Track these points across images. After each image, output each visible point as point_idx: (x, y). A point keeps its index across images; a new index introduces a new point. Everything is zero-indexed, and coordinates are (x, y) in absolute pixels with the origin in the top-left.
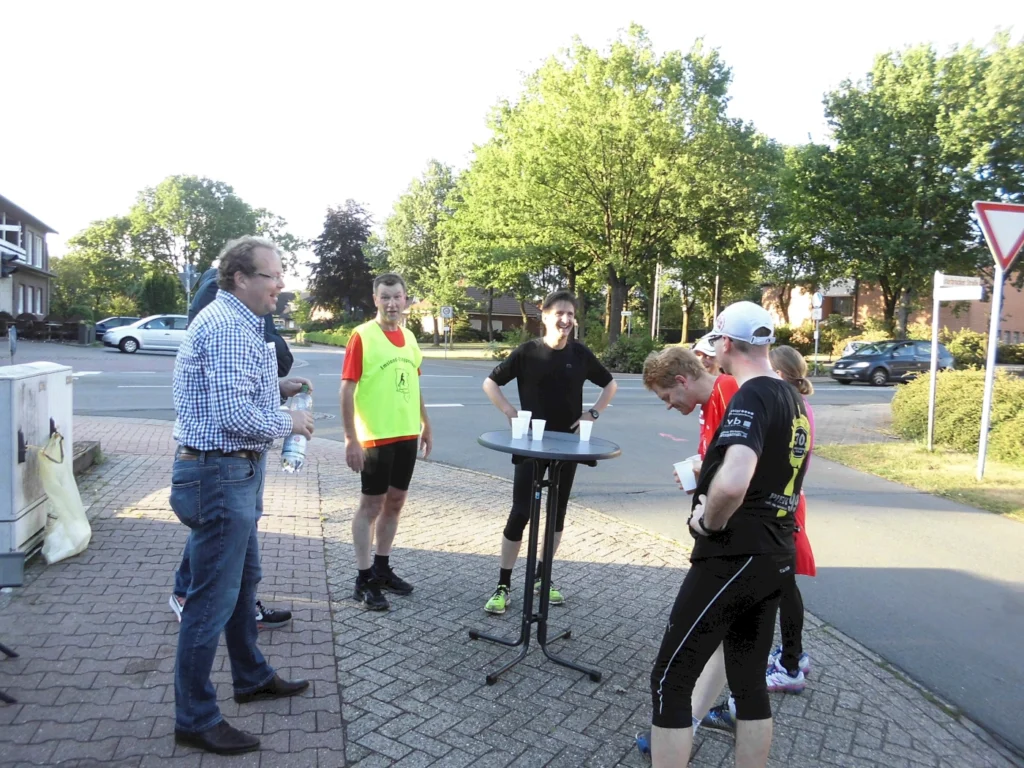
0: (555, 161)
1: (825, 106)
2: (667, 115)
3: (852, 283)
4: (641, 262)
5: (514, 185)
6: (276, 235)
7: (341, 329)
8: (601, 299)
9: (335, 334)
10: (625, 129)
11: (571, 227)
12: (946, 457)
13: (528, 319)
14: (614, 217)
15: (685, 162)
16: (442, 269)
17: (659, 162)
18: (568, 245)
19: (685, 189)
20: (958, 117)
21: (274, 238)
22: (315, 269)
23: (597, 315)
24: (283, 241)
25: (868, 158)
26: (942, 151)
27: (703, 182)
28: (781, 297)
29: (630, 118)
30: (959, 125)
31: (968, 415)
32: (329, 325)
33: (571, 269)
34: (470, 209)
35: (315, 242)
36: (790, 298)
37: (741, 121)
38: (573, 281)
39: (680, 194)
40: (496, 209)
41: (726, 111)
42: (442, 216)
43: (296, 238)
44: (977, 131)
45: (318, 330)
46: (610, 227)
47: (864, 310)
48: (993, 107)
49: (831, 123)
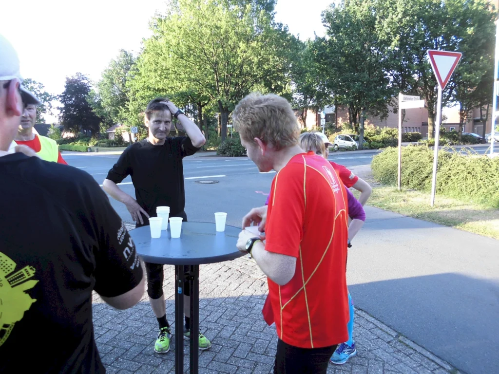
0: (188, 46)
1: (322, 17)
2: (245, 20)
3: (334, 107)
4: (235, 99)
5: (165, 59)
6: (38, 93)
7: (79, 142)
8: (215, 120)
9: (76, 145)
10: (224, 28)
11: (198, 82)
12: (408, 193)
13: (179, 131)
14: (220, 77)
15: (255, 45)
16: (131, 108)
17: (242, 45)
18: (196, 91)
19: (256, 60)
20: (385, 22)
21: (37, 95)
22: (62, 110)
23: (214, 128)
24: (43, 96)
25: (343, 43)
26: (378, 39)
27: (265, 56)
28: (302, 115)
29: (226, 22)
30: (386, 26)
31: (416, 170)
32: (72, 140)
33: (199, 104)
34: (143, 75)
35: (61, 96)
36: (306, 115)
37: (281, 24)
38: (200, 111)
39: (253, 62)
40: (156, 74)
41: (274, 19)
42: (128, 78)
43: (50, 94)
44: (394, 29)
45: (66, 143)
46: (218, 81)
47: (340, 120)
48: (400, 17)
49: (325, 26)
